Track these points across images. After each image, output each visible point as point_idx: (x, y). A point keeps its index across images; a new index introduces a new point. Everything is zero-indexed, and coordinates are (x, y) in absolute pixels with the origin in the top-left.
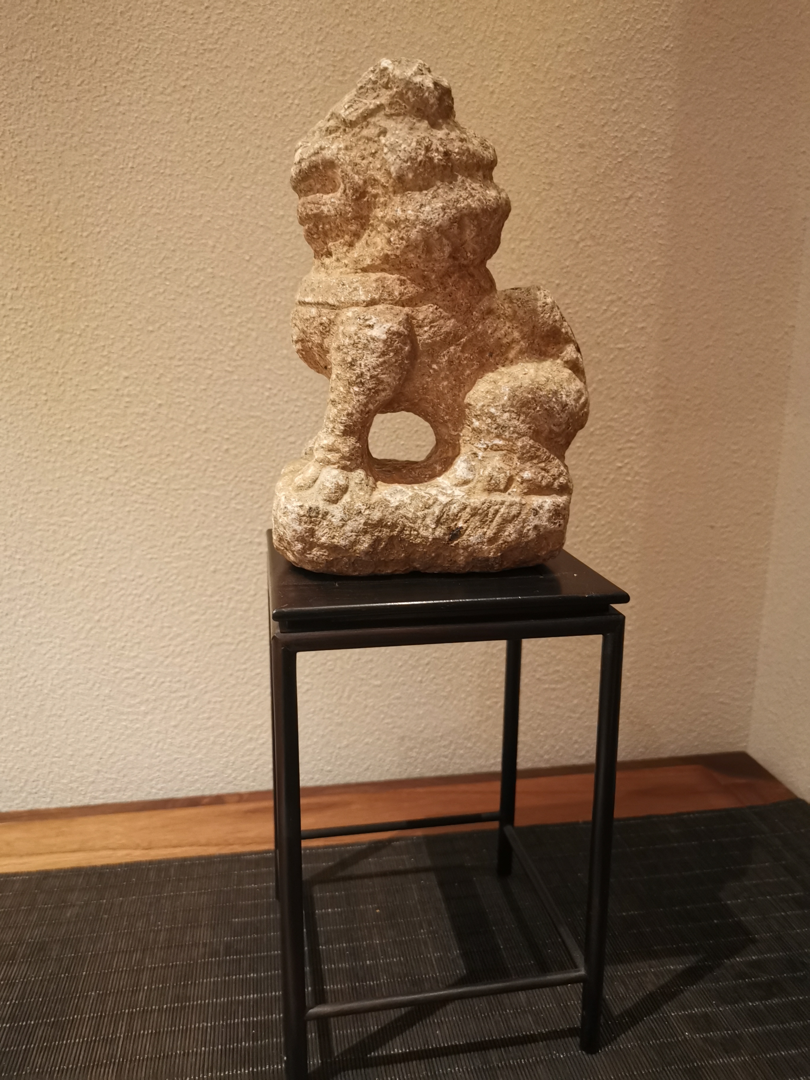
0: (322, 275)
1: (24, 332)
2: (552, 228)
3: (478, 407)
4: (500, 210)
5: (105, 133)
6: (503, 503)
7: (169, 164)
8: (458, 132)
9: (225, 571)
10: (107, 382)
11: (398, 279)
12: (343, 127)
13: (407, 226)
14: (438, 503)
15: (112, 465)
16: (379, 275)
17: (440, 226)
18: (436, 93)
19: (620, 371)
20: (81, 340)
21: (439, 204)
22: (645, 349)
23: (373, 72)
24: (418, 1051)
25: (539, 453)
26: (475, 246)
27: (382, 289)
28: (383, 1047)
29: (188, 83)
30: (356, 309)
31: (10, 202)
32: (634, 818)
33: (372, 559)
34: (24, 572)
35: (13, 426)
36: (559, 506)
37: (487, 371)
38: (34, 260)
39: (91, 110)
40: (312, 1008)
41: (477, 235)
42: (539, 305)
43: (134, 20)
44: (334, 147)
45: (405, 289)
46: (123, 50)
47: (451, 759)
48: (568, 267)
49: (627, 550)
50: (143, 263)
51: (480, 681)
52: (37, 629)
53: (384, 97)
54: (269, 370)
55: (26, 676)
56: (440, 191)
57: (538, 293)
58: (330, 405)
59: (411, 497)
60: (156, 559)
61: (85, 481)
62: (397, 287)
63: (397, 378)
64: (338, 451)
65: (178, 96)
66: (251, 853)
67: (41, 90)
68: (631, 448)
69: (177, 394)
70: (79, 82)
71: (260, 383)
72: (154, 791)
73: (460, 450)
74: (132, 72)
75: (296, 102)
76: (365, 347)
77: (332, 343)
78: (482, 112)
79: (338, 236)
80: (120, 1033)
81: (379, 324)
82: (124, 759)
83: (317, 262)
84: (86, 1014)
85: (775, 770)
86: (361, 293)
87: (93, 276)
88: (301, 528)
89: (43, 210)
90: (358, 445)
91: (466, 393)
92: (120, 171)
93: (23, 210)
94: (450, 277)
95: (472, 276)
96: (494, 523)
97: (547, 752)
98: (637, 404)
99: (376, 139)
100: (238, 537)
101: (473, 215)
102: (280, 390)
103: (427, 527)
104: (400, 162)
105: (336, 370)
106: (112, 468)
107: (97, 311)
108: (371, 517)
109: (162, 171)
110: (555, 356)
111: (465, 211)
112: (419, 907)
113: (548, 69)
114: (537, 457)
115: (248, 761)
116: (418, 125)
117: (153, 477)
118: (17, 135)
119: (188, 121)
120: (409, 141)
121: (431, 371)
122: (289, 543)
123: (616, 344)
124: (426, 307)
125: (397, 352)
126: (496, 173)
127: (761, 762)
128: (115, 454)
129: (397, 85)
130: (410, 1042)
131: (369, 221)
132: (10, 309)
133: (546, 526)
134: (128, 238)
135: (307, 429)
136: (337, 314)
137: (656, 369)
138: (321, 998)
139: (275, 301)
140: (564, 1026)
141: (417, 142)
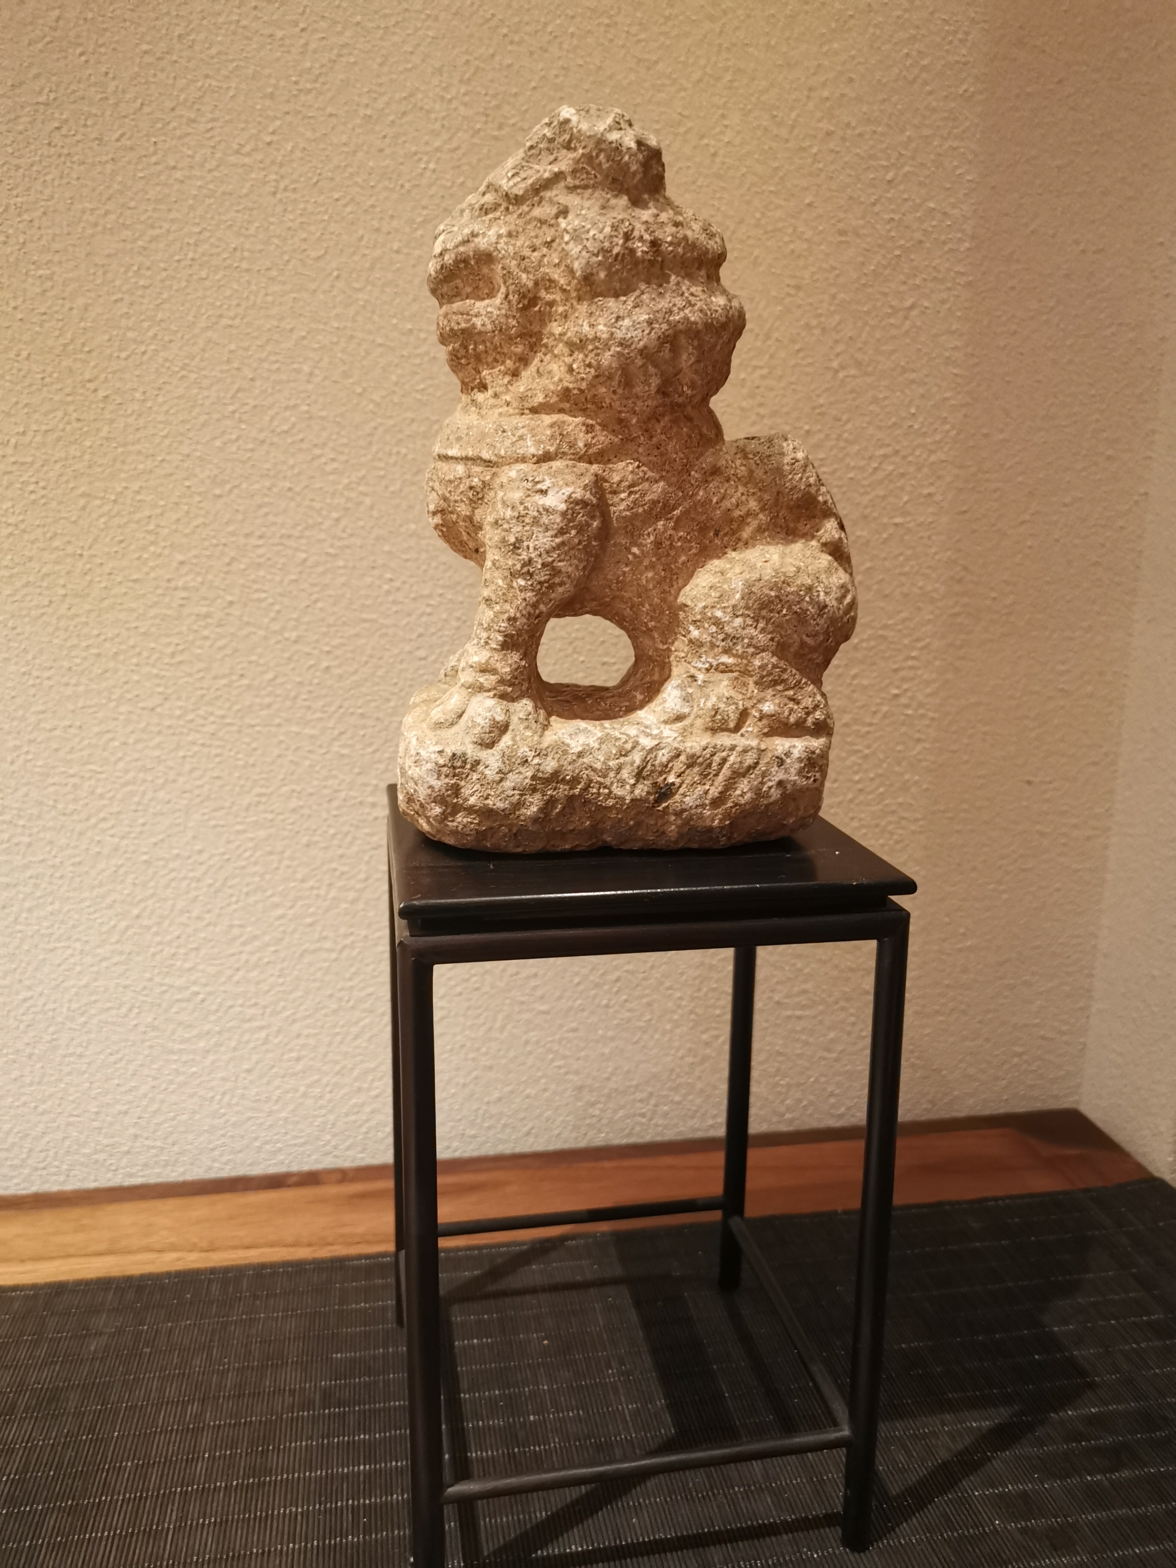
0: (472, 418)
1: (33, 497)
2: (799, 351)
3: (697, 609)
4: (731, 325)
5: (155, 210)
6: (733, 748)
7: (246, 254)
8: (671, 212)
9: (323, 845)
10: (153, 568)
11: (584, 424)
12: (504, 205)
13: (597, 348)
14: (639, 748)
15: (160, 689)
16: (556, 417)
17: (645, 347)
18: (640, 157)
19: (896, 557)
20: (116, 509)
21: (643, 316)
22: (933, 526)
23: (549, 125)
24: (605, 1548)
25: (785, 676)
26: (695, 377)
27: (559, 438)
28: (555, 1543)
29: (275, 138)
30: (523, 466)
31: (15, 308)
32: (918, 1206)
33: (543, 828)
34: (29, 845)
35: (16, 631)
36: (813, 753)
37: (712, 558)
38: (49, 392)
39: (134, 175)
40: (452, 1485)
41: (698, 361)
42: (785, 461)
43: (197, 48)
44: (491, 232)
45: (593, 438)
46: (182, 90)
47: (651, 1119)
48: (822, 406)
49: (906, 815)
50: (208, 397)
51: (692, 1005)
52: (48, 928)
53: (565, 162)
54: (390, 552)
55: (31, 998)
56: (644, 297)
57: (785, 444)
58: (483, 606)
59: (600, 738)
60: (223, 826)
61: (120, 714)
62: (582, 435)
63: (581, 566)
64: (494, 671)
65: (259, 157)
66: (359, 1257)
67: (63, 147)
68: (911, 668)
69: (255, 586)
70: (116, 136)
71: (376, 572)
72: (216, 1165)
73: (670, 671)
74: (194, 121)
75: (432, 166)
76: (536, 521)
77: (486, 516)
78: (699, 183)
79: (496, 361)
80: (169, 1524)
81: (556, 489)
82: (174, 1119)
83: (464, 397)
84: (119, 1494)
85: (1119, 1136)
86: (529, 443)
87: (134, 417)
88: (440, 783)
89: (62, 320)
90: (523, 663)
91: (680, 589)
92: (175, 264)
93: (34, 320)
94: (659, 422)
95: (690, 419)
96: (721, 778)
97: (789, 1109)
98: (920, 605)
99: (553, 222)
100: (343, 795)
101: (692, 332)
102: (404, 583)
103: (623, 783)
104: (588, 255)
105: (492, 555)
106: (160, 693)
107: (141, 466)
108: (541, 768)
109: (235, 265)
110: (809, 536)
111: (680, 327)
112: (605, 1336)
113: (795, 121)
114: (783, 681)
115: (355, 1122)
116: (613, 202)
117: (220, 708)
118: (27, 210)
119: (274, 194)
120: (601, 226)
121: (630, 557)
122: (422, 806)
123: (892, 517)
124: (623, 464)
125: (581, 529)
126: (725, 272)
127: (1100, 1124)
128: (163, 673)
129: (583, 144)
130: (594, 1536)
131: (542, 340)
132: (14, 463)
133: (795, 782)
134: (186, 361)
135: (445, 639)
136: (494, 474)
137: (949, 553)
138: (463, 1473)
139: (398, 453)
140: (818, 1511)
141: (612, 226)
